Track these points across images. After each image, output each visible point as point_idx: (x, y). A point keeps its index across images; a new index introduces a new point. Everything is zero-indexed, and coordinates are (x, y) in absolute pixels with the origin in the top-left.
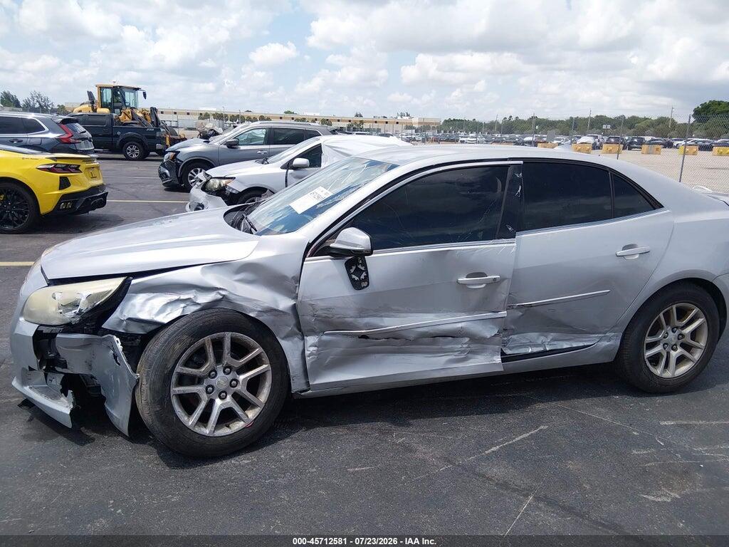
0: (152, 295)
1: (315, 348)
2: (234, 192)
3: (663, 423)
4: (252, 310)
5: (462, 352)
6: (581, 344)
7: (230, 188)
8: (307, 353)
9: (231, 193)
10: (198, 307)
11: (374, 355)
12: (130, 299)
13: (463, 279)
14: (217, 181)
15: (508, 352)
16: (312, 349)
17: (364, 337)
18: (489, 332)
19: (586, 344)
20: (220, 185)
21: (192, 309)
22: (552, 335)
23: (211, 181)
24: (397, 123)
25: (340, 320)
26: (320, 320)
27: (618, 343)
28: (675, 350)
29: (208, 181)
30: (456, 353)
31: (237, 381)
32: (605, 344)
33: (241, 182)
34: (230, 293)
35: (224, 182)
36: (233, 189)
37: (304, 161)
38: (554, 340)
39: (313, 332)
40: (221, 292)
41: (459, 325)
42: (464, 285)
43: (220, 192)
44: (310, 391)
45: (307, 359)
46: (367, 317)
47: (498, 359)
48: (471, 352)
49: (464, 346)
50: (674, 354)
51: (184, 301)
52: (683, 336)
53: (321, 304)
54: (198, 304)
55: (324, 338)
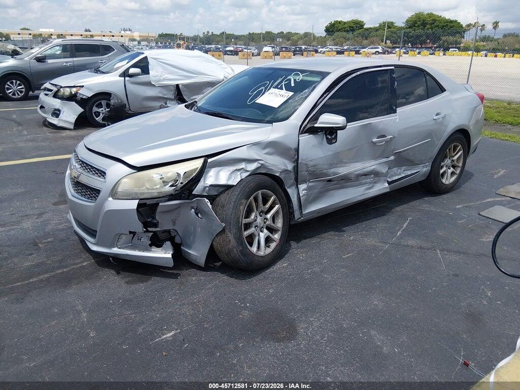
0: (220, 168)
1: (306, 191)
2: (84, 97)
3: (458, 207)
4: (277, 172)
5: (371, 183)
6: (416, 171)
7: (81, 94)
8: (301, 195)
9: (82, 98)
10: (248, 174)
11: (330, 192)
12: (208, 172)
13: (375, 140)
14: (68, 89)
15: (390, 180)
16: (304, 192)
17: (330, 181)
18: (384, 170)
19: (417, 171)
20: (71, 92)
21: (245, 175)
22: (404, 168)
23: (61, 90)
24: (122, 36)
25: (321, 172)
26: (310, 174)
27: (430, 168)
28: (449, 169)
29: (59, 90)
30: (367, 185)
31: (267, 219)
32: (425, 169)
33: (89, 89)
34: (266, 162)
35: (74, 90)
36: (83, 95)
37: (137, 70)
38: (404, 170)
39: (304, 182)
40: (260, 162)
41: (373, 167)
42: (374, 143)
43: (72, 98)
44: (302, 218)
45: (302, 198)
46: (333, 168)
47: (387, 185)
48: (375, 183)
49: (372, 180)
50: (450, 171)
51: (239, 170)
52: (453, 161)
53: (311, 163)
54: (248, 171)
55: (311, 184)
